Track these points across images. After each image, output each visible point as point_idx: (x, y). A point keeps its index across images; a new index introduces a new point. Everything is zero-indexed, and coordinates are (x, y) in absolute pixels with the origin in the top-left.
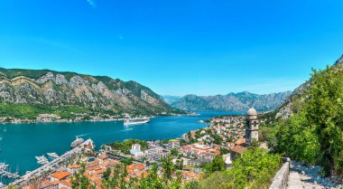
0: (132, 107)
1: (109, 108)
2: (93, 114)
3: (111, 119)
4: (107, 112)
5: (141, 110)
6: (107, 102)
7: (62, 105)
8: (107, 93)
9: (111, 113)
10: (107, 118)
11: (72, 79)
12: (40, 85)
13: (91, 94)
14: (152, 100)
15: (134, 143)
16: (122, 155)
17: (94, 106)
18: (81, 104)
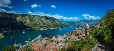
0: (53, 25)
1: (46, 25)
2: (41, 28)
3: (47, 29)
4: (45, 27)
5: (55, 26)
6: (45, 24)
7: (32, 25)
8: (45, 21)
9: (46, 27)
10: (45, 28)
11: (35, 17)
12: (26, 19)
13: (40, 21)
14: (58, 23)
15: (53, 36)
16: (50, 39)
17: (41, 25)
18: (38, 25)
